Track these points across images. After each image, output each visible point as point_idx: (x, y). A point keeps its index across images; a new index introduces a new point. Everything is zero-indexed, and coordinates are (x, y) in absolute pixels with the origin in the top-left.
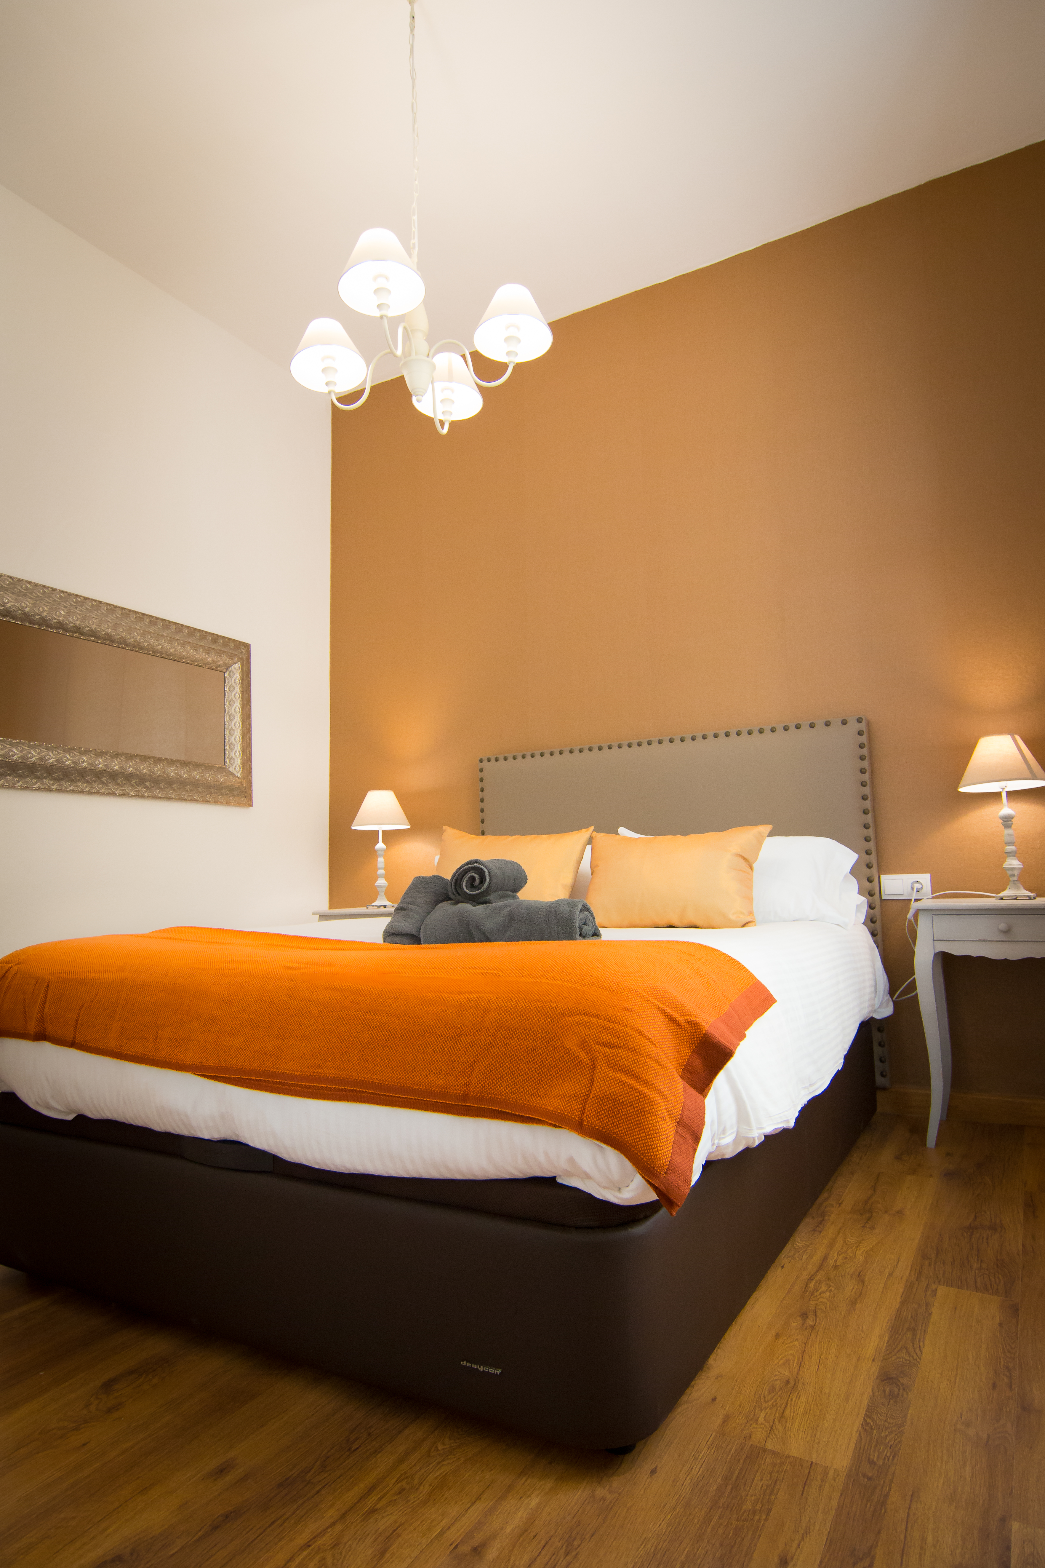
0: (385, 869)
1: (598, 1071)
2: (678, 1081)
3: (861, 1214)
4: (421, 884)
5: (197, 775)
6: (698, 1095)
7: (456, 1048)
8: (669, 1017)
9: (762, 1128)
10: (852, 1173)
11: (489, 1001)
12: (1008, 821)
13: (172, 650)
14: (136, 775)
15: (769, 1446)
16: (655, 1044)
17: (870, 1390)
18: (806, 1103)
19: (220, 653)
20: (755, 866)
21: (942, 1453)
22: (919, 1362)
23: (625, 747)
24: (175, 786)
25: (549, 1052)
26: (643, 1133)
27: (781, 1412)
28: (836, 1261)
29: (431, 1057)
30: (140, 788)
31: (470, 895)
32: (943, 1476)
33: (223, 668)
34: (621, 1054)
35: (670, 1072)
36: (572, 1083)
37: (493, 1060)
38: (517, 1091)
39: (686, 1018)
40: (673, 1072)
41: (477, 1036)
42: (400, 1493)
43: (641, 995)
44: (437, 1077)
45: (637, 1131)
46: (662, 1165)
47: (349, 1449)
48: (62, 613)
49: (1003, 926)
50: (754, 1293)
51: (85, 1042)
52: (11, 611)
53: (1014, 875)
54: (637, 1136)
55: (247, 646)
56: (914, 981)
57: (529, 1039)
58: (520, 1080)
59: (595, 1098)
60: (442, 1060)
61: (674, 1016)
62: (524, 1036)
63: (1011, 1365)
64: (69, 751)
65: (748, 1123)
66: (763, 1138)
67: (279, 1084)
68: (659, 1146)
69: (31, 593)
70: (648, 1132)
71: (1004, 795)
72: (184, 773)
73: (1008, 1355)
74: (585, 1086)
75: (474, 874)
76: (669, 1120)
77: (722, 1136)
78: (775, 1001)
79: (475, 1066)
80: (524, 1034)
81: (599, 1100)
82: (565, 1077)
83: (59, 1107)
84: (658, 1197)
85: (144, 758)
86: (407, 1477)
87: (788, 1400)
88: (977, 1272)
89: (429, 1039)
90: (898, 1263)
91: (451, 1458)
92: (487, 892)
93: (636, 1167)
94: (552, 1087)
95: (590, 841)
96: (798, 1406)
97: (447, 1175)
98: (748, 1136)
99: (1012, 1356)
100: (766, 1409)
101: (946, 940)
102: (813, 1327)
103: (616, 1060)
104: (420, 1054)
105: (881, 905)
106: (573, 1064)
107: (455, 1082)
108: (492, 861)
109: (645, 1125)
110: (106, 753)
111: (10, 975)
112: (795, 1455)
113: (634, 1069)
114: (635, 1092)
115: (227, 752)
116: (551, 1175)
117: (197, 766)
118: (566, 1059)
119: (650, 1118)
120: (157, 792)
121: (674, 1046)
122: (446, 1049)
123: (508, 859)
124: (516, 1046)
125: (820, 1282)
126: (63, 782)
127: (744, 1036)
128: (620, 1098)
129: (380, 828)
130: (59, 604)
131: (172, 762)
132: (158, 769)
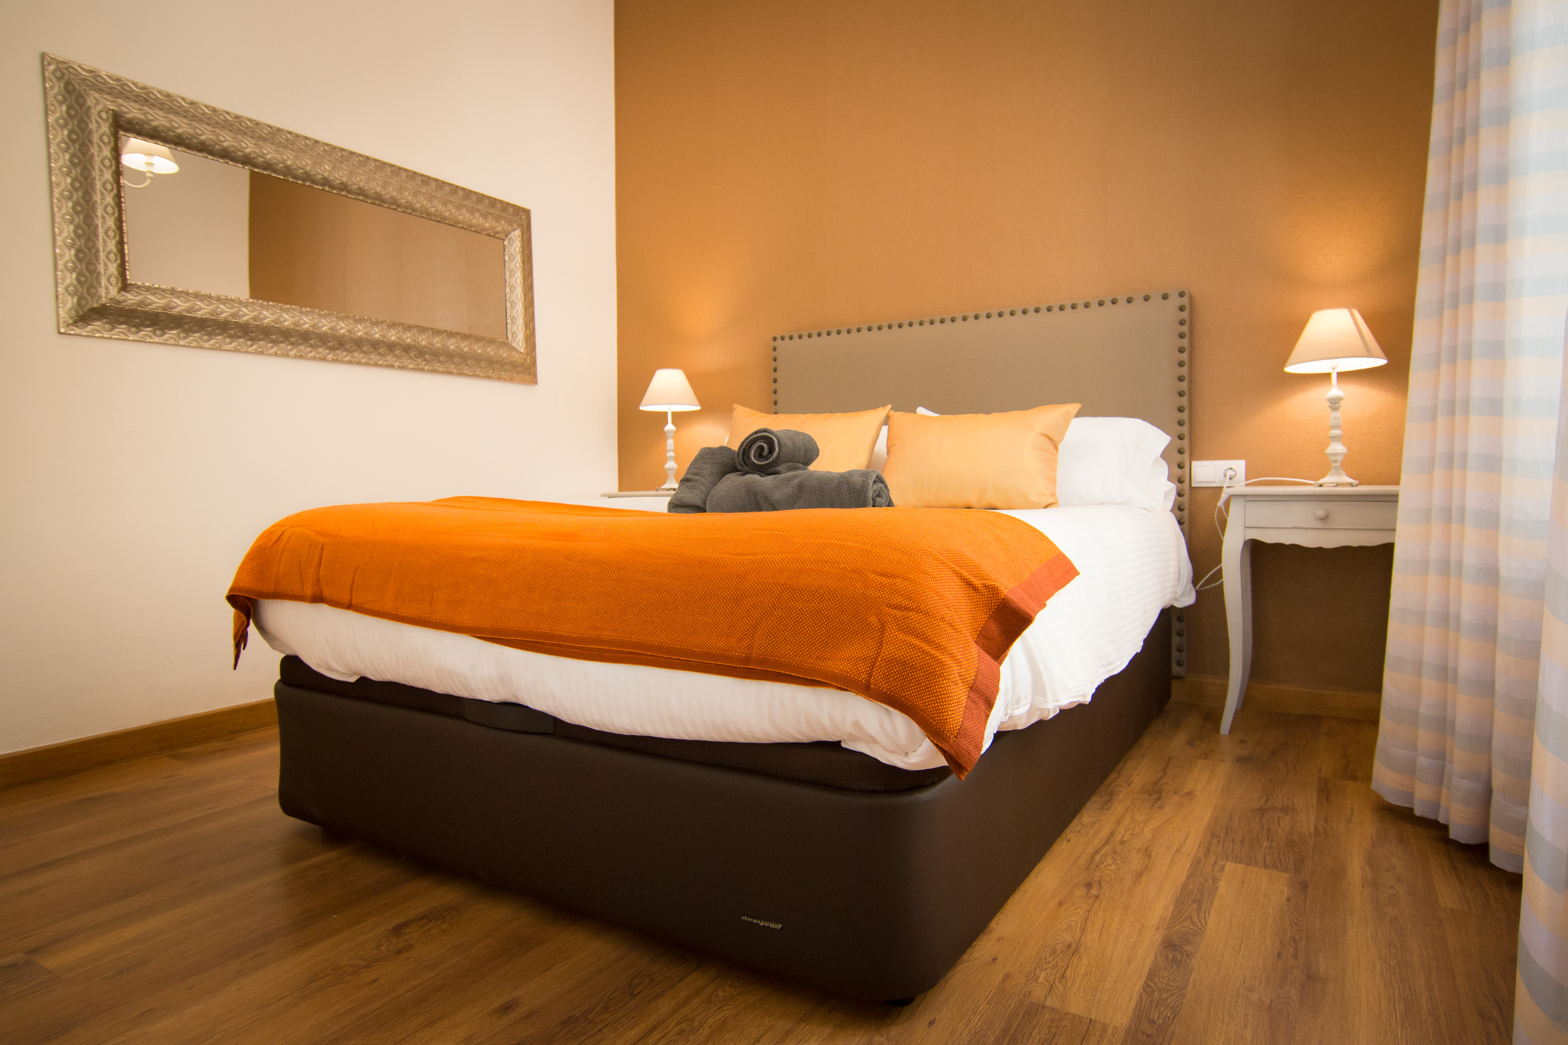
0: (674, 451)
1: (887, 634)
2: (973, 646)
3: (1151, 795)
4: (707, 455)
5: (478, 349)
6: (993, 661)
7: (738, 610)
8: (966, 580)
9: (1058, 701)
10: (1143, 757)
11: (773, 562)
12: (1336, 403)
13: (447, 214)
14: (414, 346)
15: (1049, 1003)
16: (949, 608)
17: (1153, 957)
18: (1103, 681)
19: (498, 219)
20: (1060, 446)
21: (1223, 1015)
22: (1203, 932)
23: (927, 324)
24: (456, 360)
25: (836, 615)
26: (933, 697)
27: (1062, 972)
28: (1123, 837)
29: (712, 619)
30: (419, 361)
31: (758, 465)
32: (1223, 1036)
33: (502, 235)
34: (913, 617)
35: (964, 637)
36: (859, 646)
37: (777, 622)
38: (801, 654)
39: (983, 582)
40: (968, 636)
41: (760, 598)
42: (680, 1034)
43: (937, 557)
44: (718, 639)
45: (927, 695)
46: (952, 729)
47: (632, 993)
48: (327, 167)
49: (1320, 513)
50: (1039, 864)
51: (362, 604)
52: (271, 164)
53: (1336, 461)
54: (927, 700)
55: (527, 212)
56: (1220, 570)
57: (815, 601)
58: (804, 643)
59: (884, 661)
60: (723, 622)
61: (971, 580)
62: (810, 598)
63: (1297, 937)
64: (343, 319)
65: (1044, 695)
66: (1058, 711)
67: (556, 646)
68: (950, 711)
69: (292, 144)
70: (938, 696)
71: (1334, 377)
72: (465, 347)
73: (1295, 928)
74: (873, 648)
75: (762, 444)
76: (961, 684)
77: (1016, 706)
78: (1078, 574)
79: (758, 628)
80: (810, 596)
81: (888, 663)
82: (852, 639)
83: (340, 669)
84: (949, 763)
85: (422, 330)
86: (687, 1020)
87: (1069, 963)
88: (1266, 850)
89: (710, 600)
90: (1185, 840)
91: (731, 1005)
92: (776, 462)
93: (925, 731)
94: (838, 650)
95: (887, 421)
96: (1079, 968)
97: (729, 739)
98: (1043, 707)
99: (1300, 928)
100: (1046, 969)
101: (1259, 528)
102: (1097, 897)
103: (907, 622)
104: (701, 616)
105: (1191, 495)
106: (861, 627)
107: (737, 645)
108: (782, 431)
109: (936, 689)
110: (382, 322)
111: (285, 538)
112: (1074, 1012)
113: (926, 632)
114: (926, 655)
115: (509, 326)
116: (836, 739)
117: (478, 339)
118: (854, 621)
119: (942, 682)
120: (437, 366)
121: (970, 611)
122: (728, 611)
123: (799, 430)
124: (801, 608)
125: (1106, 855)
126: (338, 352)
127: (1045, 605)
128: (910, 661)
129: (669, 409)
130: (323, 158)
131: (451, 335)
132: (437, 342)
